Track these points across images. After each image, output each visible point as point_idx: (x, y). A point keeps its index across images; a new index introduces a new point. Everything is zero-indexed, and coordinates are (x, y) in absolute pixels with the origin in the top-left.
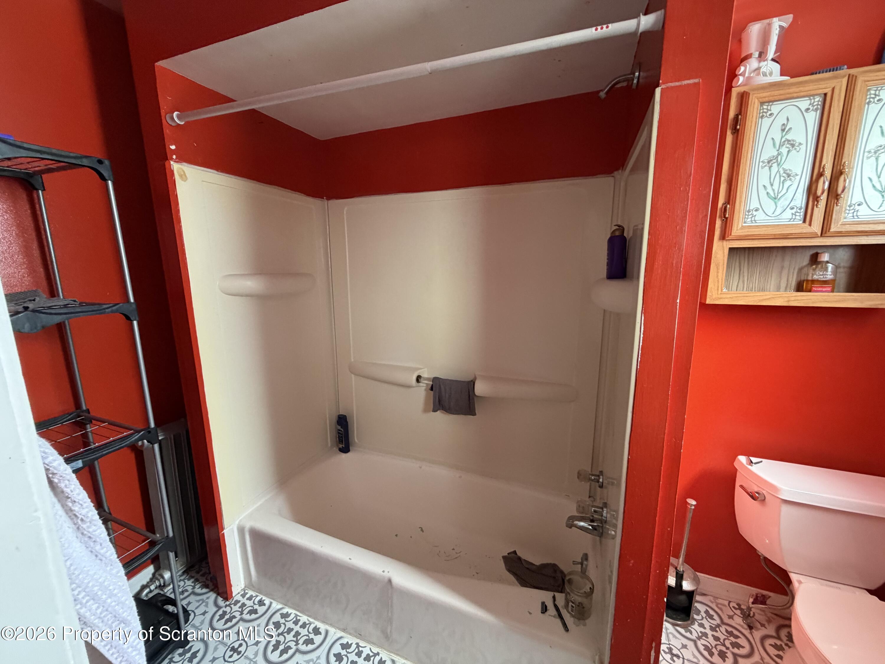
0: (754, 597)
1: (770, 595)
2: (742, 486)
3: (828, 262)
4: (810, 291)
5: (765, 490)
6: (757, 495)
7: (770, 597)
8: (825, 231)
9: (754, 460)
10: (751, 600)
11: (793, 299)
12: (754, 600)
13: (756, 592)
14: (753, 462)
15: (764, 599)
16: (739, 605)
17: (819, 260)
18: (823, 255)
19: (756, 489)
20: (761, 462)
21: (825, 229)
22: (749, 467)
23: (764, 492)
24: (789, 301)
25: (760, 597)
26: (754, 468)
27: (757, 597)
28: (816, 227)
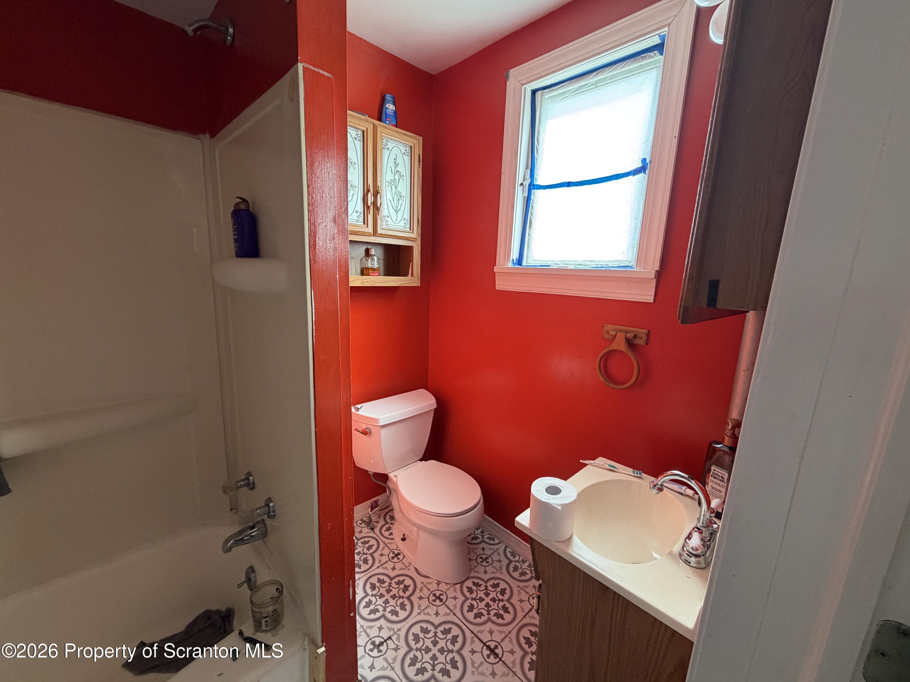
0: (371, 506)
1: (378, 498)
2: (355, 430)
3: (374, 255)
4: (369, 275)
5: (369, 424)
6: (367, 430)
7: (378, 500)
8: (375, 233)
9: (359, 406)
10: (370, 510)
11: (365, 281)
12: (371, 508)
13: (370, 502)
14: (359, 408)
15: (376, 503)
16: (362, 520)
17: (370, 254)
18: (371, 250)
19: (364, 427)
20: (362, 406)
21: (375, 232)
22: (358, 413)
23: (369, 426)
24: (363, 283)
25: (374, 504)
26: (360, 412)
27: (372, 505)
28: (370, 230)
